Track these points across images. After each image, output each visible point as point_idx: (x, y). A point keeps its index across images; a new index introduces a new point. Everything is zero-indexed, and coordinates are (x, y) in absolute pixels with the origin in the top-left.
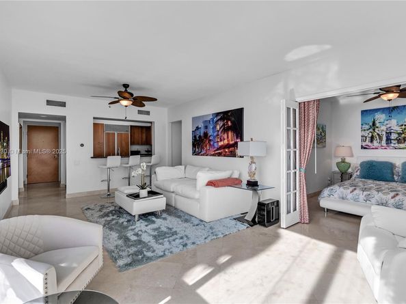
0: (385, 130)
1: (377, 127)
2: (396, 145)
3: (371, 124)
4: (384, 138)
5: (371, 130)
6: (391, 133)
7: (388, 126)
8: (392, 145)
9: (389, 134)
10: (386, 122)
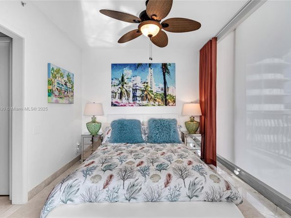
0: (132, 86)
1: (125, 83)
2: (141, 102)
3: (120, 79)
4: (131, 95)
5: (120, 86)
6: (136, 89)
7: (135, 82)
8: (138, 102)
9: (135, 90)
10: (133, 79)
